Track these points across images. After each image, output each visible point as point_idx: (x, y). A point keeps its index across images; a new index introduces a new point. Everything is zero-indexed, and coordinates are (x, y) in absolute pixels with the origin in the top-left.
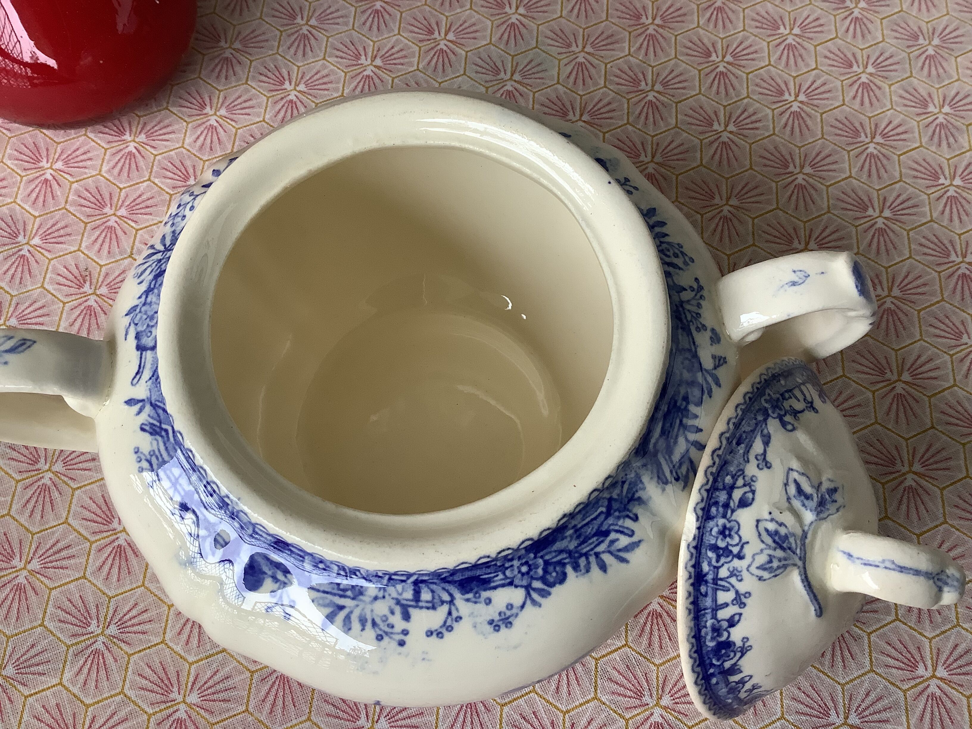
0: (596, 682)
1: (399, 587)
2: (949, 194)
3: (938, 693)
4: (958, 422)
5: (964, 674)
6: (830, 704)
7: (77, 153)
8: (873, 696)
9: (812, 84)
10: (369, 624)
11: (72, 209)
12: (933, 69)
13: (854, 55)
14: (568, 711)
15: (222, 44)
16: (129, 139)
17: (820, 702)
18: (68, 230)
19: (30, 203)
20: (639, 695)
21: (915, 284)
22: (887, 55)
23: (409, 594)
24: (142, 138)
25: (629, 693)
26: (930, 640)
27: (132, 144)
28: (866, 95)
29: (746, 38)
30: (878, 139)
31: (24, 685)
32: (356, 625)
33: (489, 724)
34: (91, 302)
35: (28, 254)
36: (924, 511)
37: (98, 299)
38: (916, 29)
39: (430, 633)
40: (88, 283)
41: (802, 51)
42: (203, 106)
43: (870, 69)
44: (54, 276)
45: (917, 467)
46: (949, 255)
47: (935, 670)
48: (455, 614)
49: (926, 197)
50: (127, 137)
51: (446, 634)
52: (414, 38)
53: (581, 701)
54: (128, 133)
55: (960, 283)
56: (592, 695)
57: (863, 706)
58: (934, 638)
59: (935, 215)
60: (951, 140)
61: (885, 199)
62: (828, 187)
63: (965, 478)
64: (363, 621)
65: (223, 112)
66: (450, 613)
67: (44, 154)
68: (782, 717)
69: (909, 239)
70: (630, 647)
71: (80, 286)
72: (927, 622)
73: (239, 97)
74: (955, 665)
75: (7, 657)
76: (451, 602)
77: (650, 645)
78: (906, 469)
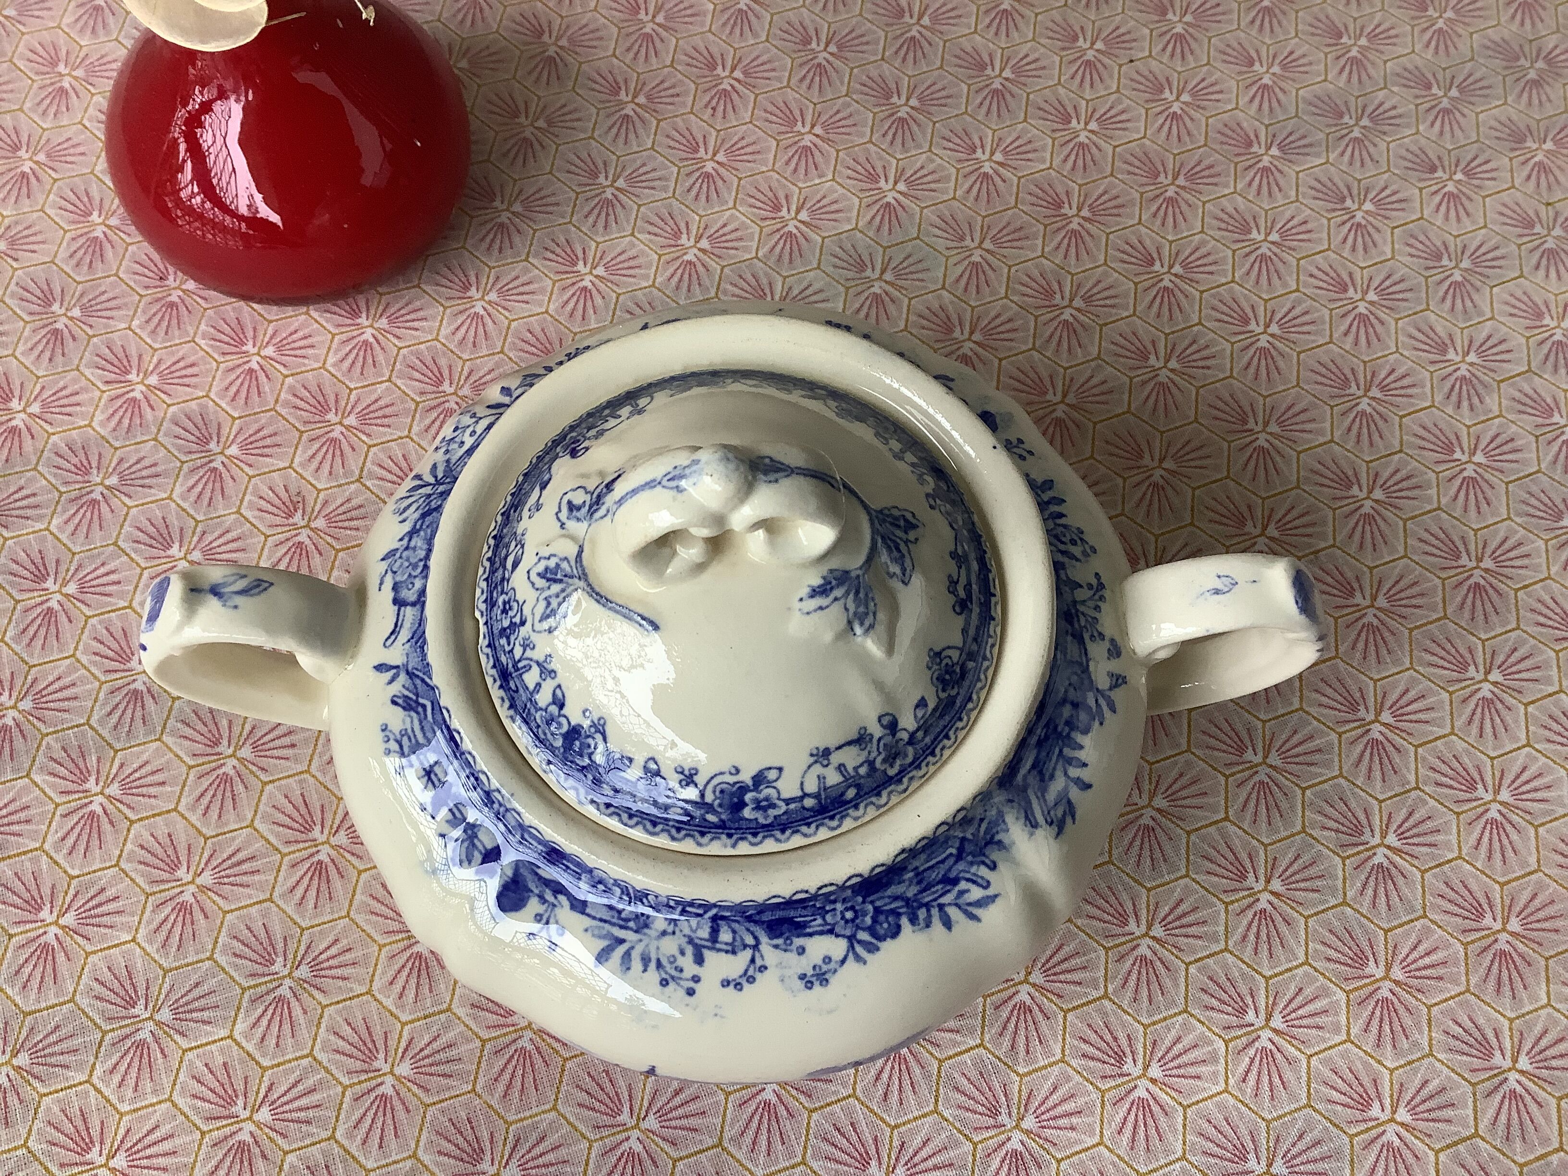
0: (937, 1090)
1: (694, 921)
2: (1465, 474)
3: (1397, 1142)
4: (1452, 783)
5: (1433, 1120)
6: (1250, 1146)
7: (295, 336)
8: (1308, 1139)
9: (1290, 311)
10: (653, 965)
11: (283, 412)
12: (1459, 302)
13: (1351, 275)
14: (897, 1126)
15: (497, 203)
16: (366, 323)
17: (1236, 1142)
18: (277, 439)
19: (228, 399)
20: (994, 1112)
21: (1408, 593)
22: (1396, 277)
23: (704, 933)
24: (383, 323)
25: (981, 1109)
26: (1392, 1071)
27: (370, 331)
28: (1362, 331)
29: (1203, 243)
30: (1375, 392)
31: (182, 1034)
32: (637, 965)
33: (791, 1134)
34: (303, 538)
35: (221, 467)
36: (1397, 899)
37: (311, 534)
38: (1439, 244)
39: (726, 983)
40: (300, 512)
41: (1280, 265)
42: (466, 288)
43: (1372, 296)
44: (256, 499)
45: (1392, 839)
46: (1458, 557)
47: (1394, 1112)
48: (759, 962)
49: (1434, 475)
50: (363, 320)
51: (746, 985)
52: (754, 215)
53: (916, 1114)
54: (364, 315)
55: (1471, 595)
56: (931, 1107)
57: (1294, 1151)
58: (1397, 1068)
59: (1444, 501)
60: (1476, 400)
61: (1377, 475)
62: (1299, 453)
63: (1456, 859)
64: (646, 961)
65: (493, 296)
66: (753, 961)
67: (250, 334)
68: (1183, 1158)
69: (1405, 530)
70: (985, 1048)
71: (290, 516)
72: (1389, 1047)
73: (517, 278)
74: (1422, 1108)
75: (162, 997)
76: (756, 947)
77: (1013, 1047)
78: (1377, 840)
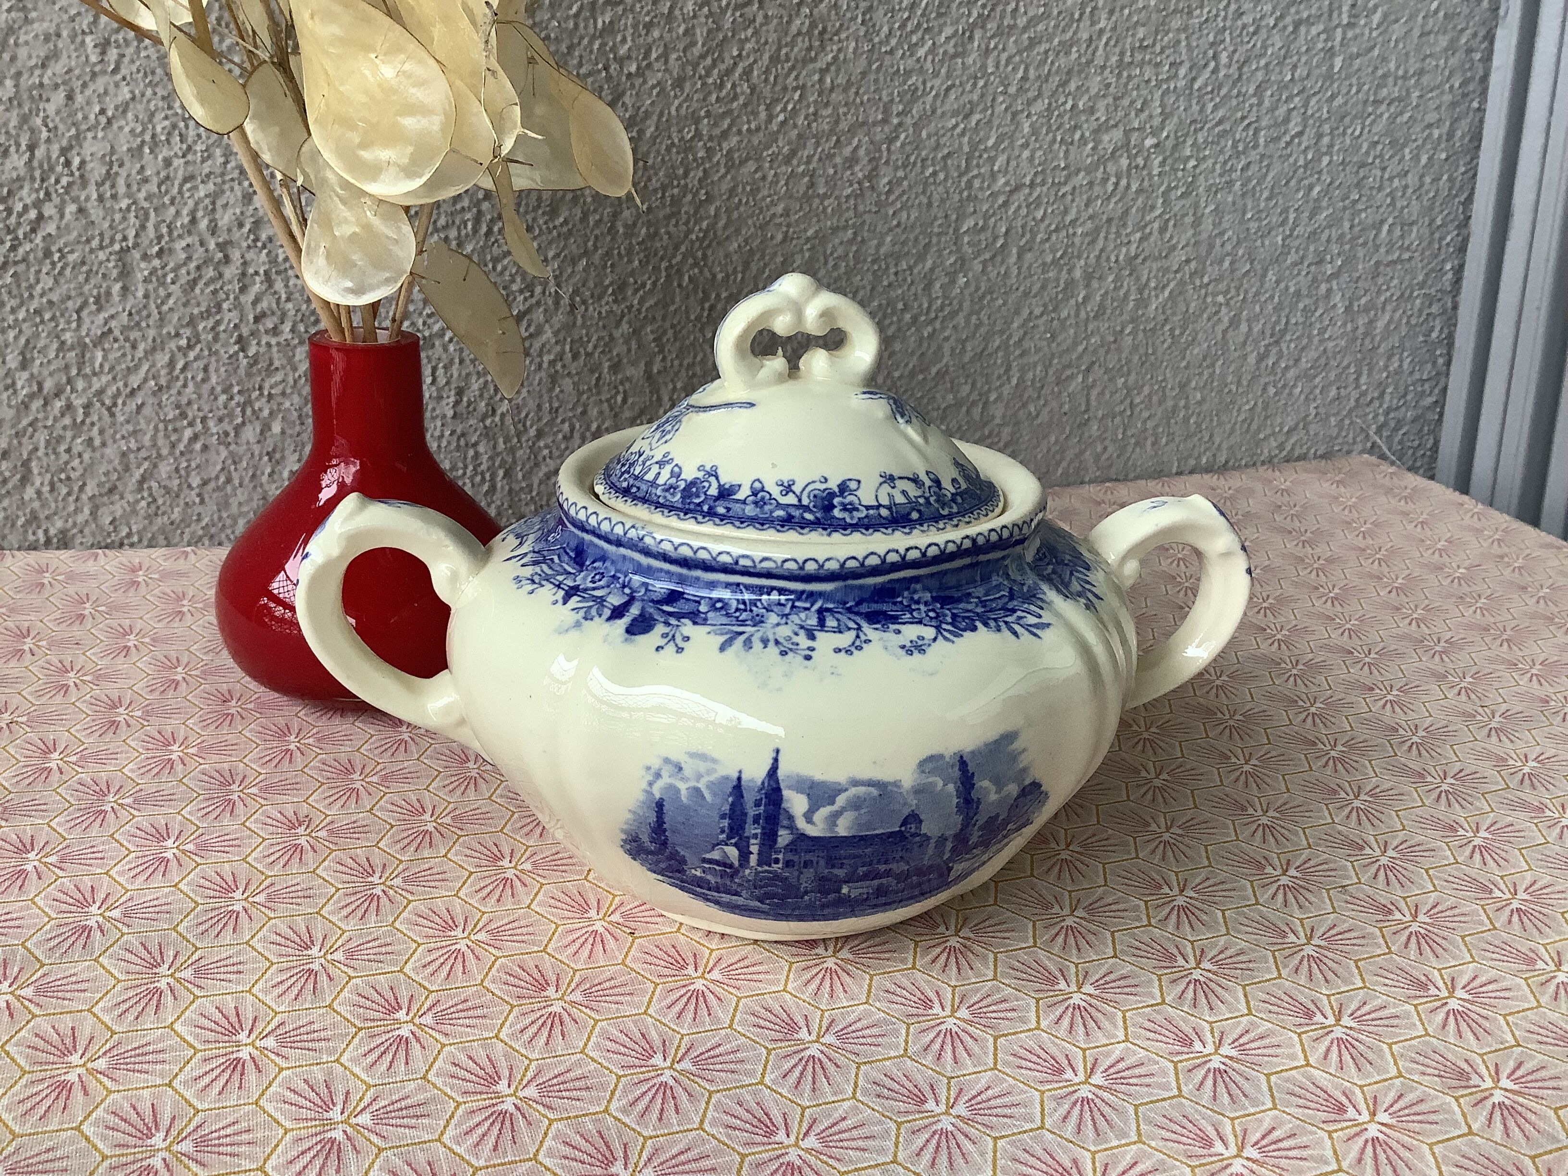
1: (803, 615)
10: (771, 644)
23: (813, 621)
32: (757, 645)
39: (838, 650)
48: (863, 638)
51: (856, 652)
64: (765, 642)
66: (858, 637)
76: (859, 628)
